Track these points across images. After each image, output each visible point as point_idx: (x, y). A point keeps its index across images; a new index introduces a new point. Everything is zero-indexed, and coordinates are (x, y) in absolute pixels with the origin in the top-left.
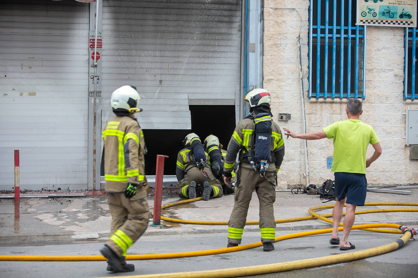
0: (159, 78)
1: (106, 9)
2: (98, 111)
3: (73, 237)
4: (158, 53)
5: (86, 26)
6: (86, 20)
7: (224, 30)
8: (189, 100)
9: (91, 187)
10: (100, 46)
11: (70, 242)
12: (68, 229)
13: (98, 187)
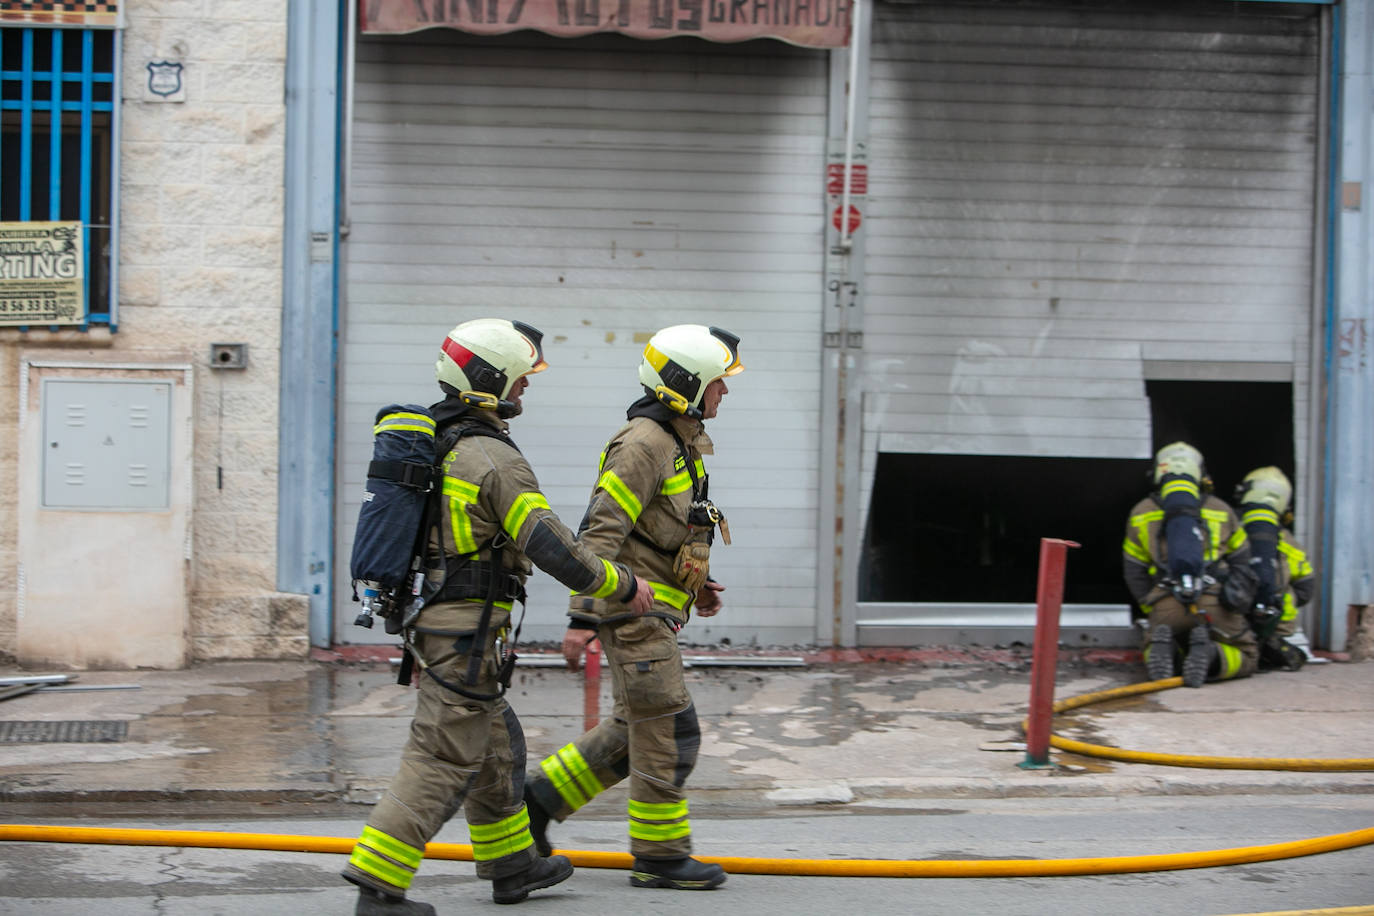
0: (1047, 290)
1: (882, 70)
2: (853, 396)
3: (771, 796)
4: (1045, 212)
5: (817, 124)
6: (816, 104)
7: (1259, 139)
8: (1147, 363)
9: (826, 636)
10: (860, 186)
11: (761, 812)
12: (755, 768)
13: (848, 638)
